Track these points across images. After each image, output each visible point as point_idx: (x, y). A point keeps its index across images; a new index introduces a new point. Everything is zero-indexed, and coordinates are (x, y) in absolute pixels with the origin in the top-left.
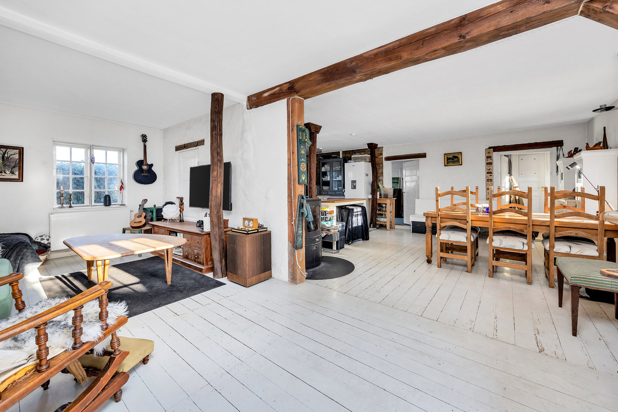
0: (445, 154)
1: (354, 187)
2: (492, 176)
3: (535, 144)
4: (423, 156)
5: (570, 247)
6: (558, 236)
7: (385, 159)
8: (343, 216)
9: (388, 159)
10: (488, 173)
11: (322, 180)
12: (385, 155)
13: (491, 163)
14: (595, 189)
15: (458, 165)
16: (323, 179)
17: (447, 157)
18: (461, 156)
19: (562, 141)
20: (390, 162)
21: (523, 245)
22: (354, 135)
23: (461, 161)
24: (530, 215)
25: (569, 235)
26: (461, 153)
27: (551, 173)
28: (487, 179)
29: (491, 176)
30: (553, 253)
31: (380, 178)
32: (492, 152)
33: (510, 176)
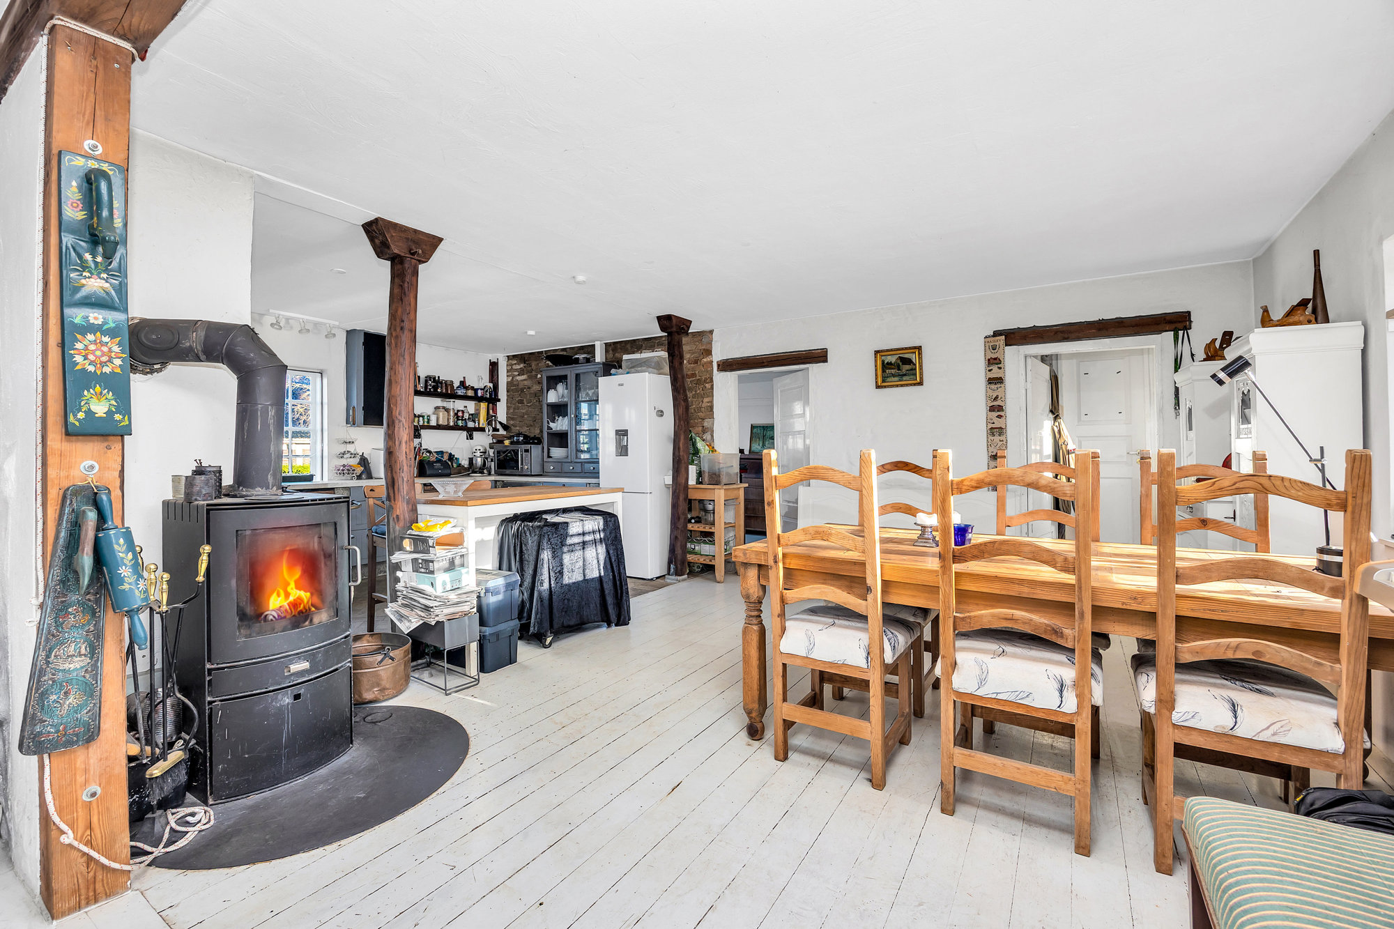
0: (877, 352)
1: (623, 451)
2: (1003, 419)
3: (1118, 322)
4: (819, 356)
5: (1233, 705)
6: (1187, 658)
7: (718, 368)
8: (524, 549)
9: (727, 366)
10: (992, 409)
11: (549, 428)
12: (718, 355)
13: (1001, 378)
14: (1311, 460)
15: (911, 385)
16: (552, 425)
17: (883, 361)
18: (920, 358)
19: (1189, 313)
20: (731, 377)
21: (1061, 691)
22: (580, 278)
23: (921, 374)
24: (1083, 566)
25: (1230, 655)
26: (919, 348)
27: (1161, 411)
28: (990, 426)
29: (999, 417)
30: (1171, 730)
31: (706, 424)
32: (1002, 347)
33: (1056, 418)
